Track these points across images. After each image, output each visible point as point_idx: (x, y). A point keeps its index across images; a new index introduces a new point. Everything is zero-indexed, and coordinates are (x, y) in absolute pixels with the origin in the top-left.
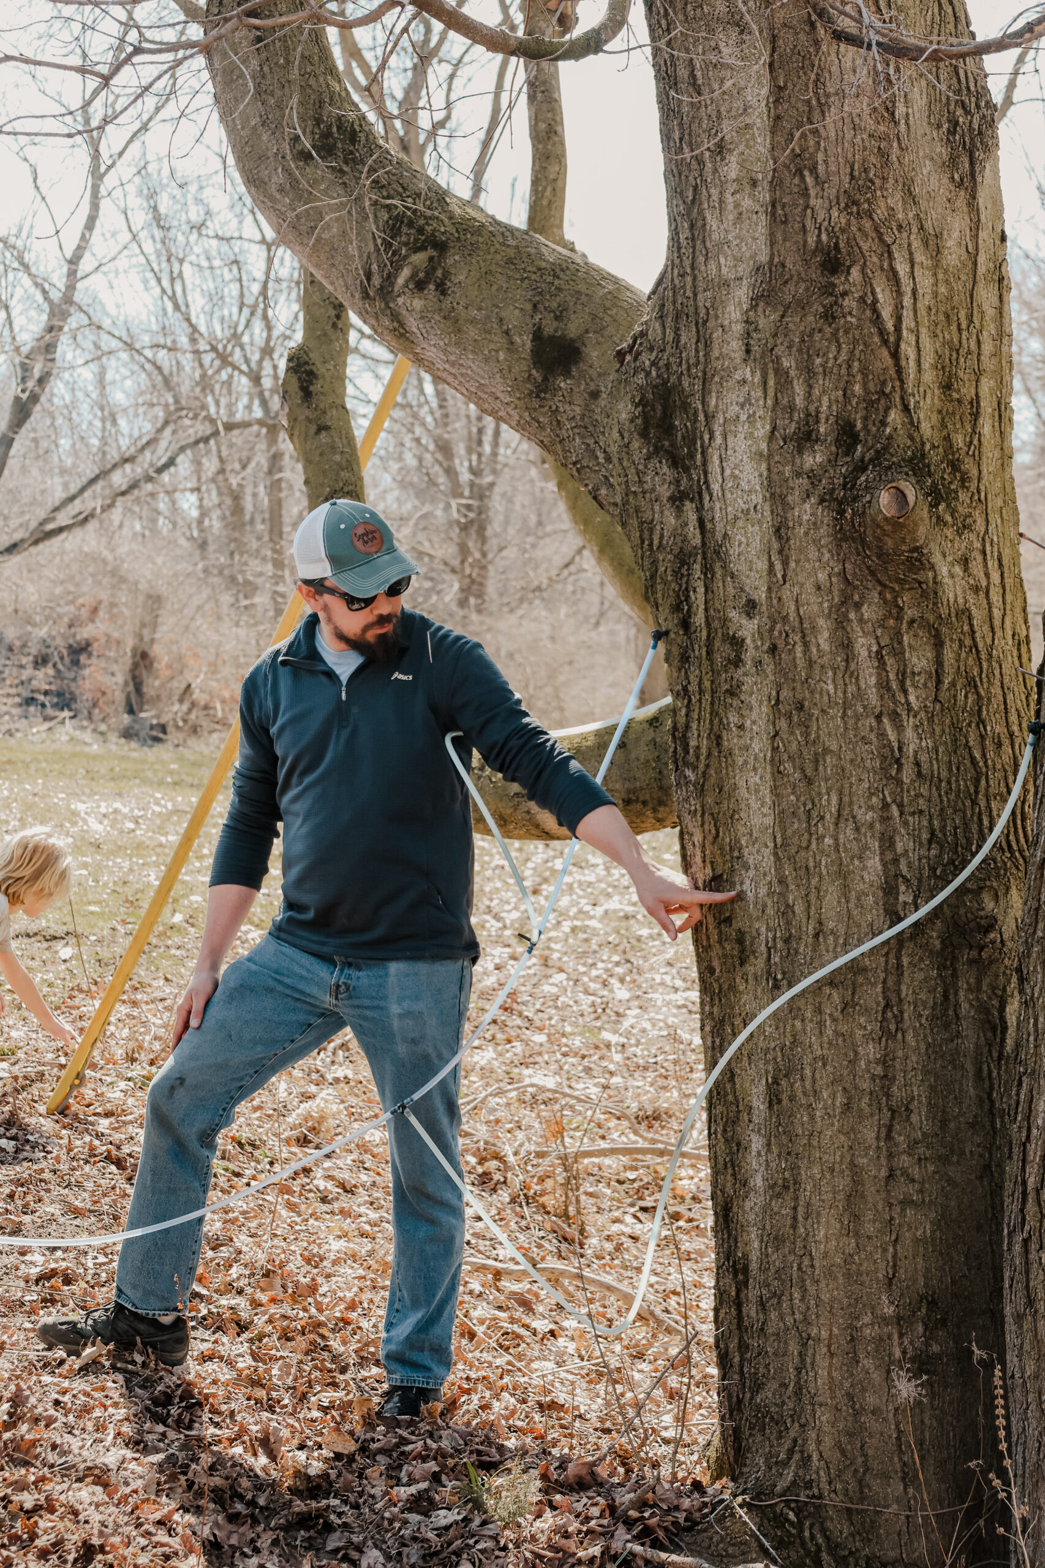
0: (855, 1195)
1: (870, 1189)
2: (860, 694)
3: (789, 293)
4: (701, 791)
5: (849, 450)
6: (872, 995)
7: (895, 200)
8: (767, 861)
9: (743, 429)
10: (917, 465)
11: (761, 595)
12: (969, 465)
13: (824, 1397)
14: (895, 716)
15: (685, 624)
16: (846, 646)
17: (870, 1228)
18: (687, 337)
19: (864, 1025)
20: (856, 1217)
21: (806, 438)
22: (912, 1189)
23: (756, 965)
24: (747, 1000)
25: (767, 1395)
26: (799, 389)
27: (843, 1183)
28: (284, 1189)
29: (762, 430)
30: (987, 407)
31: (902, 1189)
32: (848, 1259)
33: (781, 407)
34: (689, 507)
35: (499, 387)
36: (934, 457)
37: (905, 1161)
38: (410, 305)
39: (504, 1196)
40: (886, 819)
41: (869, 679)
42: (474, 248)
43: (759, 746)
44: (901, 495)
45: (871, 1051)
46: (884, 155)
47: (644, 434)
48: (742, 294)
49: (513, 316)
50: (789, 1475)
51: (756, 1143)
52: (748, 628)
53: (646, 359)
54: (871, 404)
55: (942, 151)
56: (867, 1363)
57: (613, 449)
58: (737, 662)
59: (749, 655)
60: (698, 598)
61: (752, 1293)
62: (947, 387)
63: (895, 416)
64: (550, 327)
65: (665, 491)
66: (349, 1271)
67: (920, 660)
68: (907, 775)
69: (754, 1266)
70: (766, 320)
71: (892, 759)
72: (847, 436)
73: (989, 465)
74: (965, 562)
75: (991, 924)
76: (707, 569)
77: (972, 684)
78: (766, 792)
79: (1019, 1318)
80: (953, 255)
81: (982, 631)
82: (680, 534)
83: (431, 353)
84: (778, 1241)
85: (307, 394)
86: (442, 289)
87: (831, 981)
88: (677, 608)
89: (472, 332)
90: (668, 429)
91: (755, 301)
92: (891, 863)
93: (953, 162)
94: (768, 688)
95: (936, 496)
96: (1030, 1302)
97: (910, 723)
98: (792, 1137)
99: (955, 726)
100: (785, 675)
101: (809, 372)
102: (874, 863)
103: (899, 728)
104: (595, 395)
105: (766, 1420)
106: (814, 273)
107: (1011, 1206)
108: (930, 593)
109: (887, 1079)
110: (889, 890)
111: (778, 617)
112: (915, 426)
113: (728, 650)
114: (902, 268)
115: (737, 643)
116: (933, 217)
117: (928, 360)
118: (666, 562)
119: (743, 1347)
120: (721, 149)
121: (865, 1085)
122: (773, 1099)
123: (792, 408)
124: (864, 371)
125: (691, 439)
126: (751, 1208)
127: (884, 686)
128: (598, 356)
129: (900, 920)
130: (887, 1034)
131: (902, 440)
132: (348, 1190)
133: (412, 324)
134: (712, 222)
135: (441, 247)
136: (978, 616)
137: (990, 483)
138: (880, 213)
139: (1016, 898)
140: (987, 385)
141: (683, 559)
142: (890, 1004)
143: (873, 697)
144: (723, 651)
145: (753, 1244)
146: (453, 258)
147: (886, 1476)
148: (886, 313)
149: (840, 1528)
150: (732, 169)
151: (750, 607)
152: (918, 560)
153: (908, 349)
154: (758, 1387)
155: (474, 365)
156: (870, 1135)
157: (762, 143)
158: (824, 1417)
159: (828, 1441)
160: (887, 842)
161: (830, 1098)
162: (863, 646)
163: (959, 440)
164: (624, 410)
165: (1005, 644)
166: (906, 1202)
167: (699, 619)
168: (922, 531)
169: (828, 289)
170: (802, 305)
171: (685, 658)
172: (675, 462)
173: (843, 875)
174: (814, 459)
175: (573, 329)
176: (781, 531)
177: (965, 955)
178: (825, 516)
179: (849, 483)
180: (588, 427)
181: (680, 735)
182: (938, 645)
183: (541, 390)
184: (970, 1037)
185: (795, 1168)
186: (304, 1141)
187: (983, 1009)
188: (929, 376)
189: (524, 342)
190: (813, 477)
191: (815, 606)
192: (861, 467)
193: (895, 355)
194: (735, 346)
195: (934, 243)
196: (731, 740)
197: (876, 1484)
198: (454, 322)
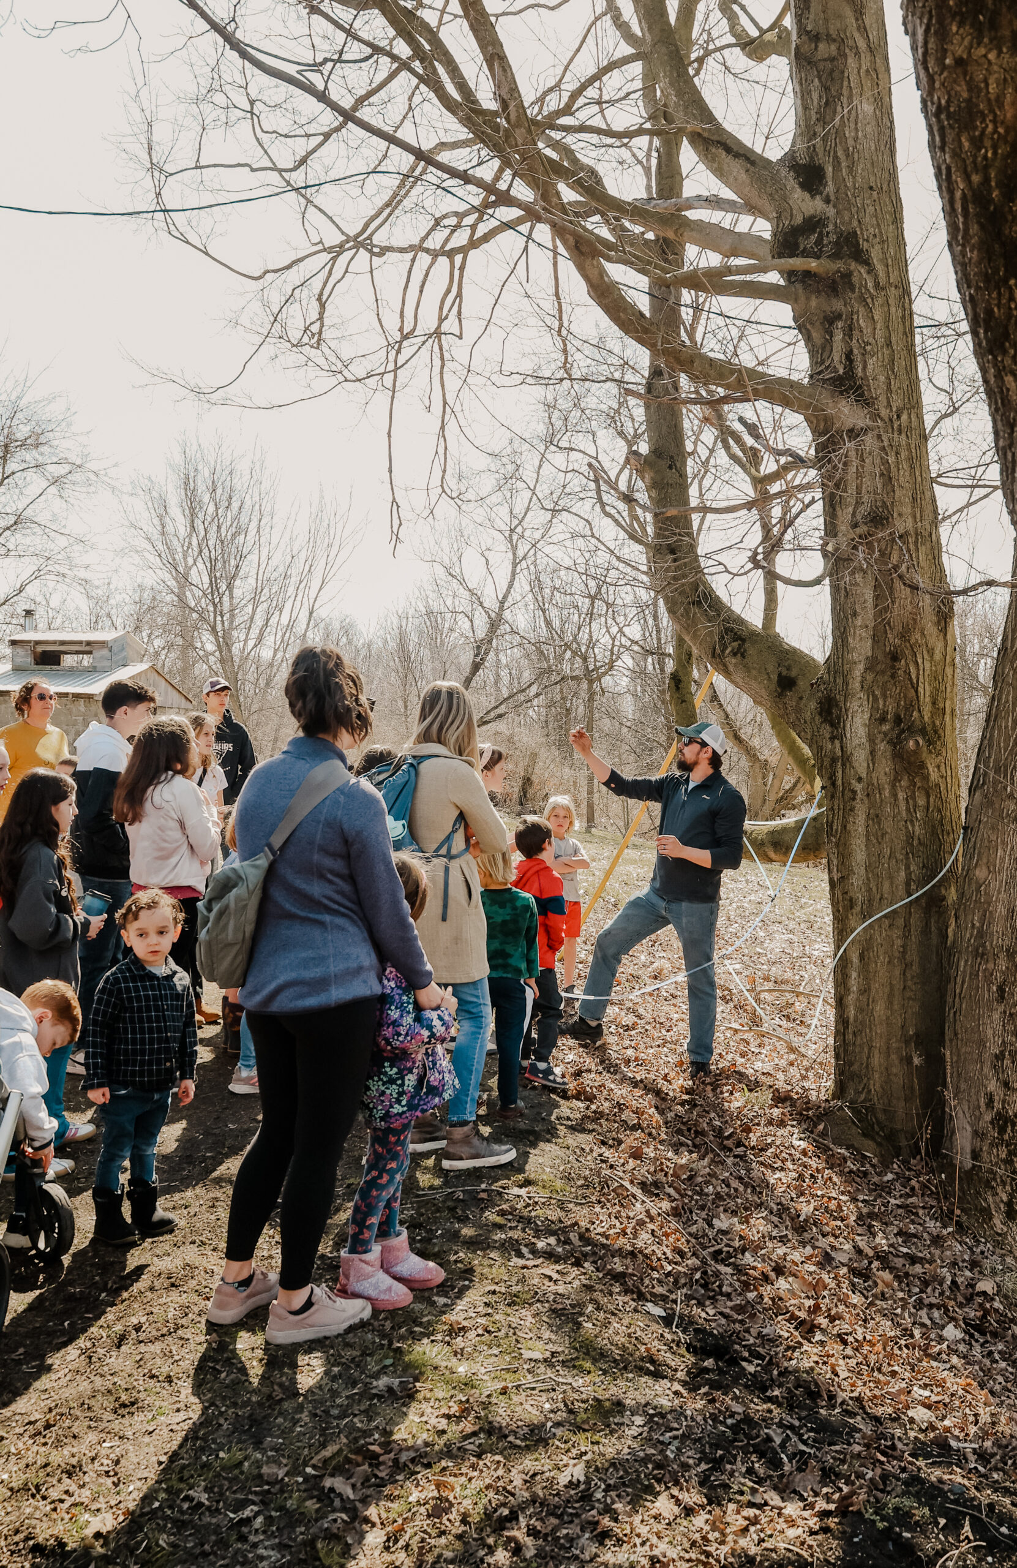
0: (891, 995)
1: (897, 993)
2: (899, 813)
3: (879, 667)
4: (837, 845)
5: (899, 725)
6: (900, 922)
7: (918, 636)
8: (863, 871)
9: (859, 715)
10: (923, 732)
11: (864, 775)
12: (941, 732)
13: (877, 1068)
14: (912, 822)
15: (834, 784)
16: (895, 795)
17: (896, 1007)
18: (839, 681)
19: (896, 933)
20: (891, 1003)
21: (883, 720)
22: (911, 994)
23: (858, 909)
24: (852, 922)
25: (855, 1067)
26: (881, 702)
27: (887, 990)
28: (651, 994)
29: (867, 716)
30: (948, 711)
31: (908, 994)
32: (888, 1018)
33: (874, 708)
34: (837, 742)
35: (763, 693)
36: (929, 728)
37: (909, 983)
38: (731, 661)
39: (732, 1004)
40: (907, 858)
41: (903, 808)
42: (756, 642)
43: (861, 829)
44: (917, 742)
45: (899, 942)
46: (915, 620)
47: (820, 714)
48: (861, 667)
49: (771, 668)
50: (863, 1097)
51: (854, 975)
52: (858, 787)
53: (822, 687)
54: (907, 709)
55: (935, 619)
56: (894, 1057)
57: (808, 719)
58: (854, 799)
59: (859, 796)
60: (839, 774)
61: (850, 1030)
62: (934, 703)
63: (915, 713)
64: (784, 673)
65: (828, 736)
66: (680, 1024)
67: (921, 802)
68: (915, 843)
69: (851, 1020)
70: (870, 677)
71: (910, 837)
72: (898, 720)
73: (948, 732)
74: (938, 767)
75: (944, 899)
76: (843, 765)
77: (939, 811)
78: (863, 847)
79: (951, 1040)
80: (938, 656)
81: (944, 792)
82: (833, 751)
83: (738, 679)
84: (862, 1010)
85: (678, 688)
86: (743, 656)
87: (885, 916)
88: (830, 778)
89: (754, 672)
90: (830, 713)
91: (866, 669)
92: (909, 874)
93: (938, 623)
94: (865, 809)
95: (930, 743)
96: (956, 1034)
97: (917, 824)
98: (868, 972)
99: (933, 826)
100: (872, 805)
101: (885, 697)
102: (903, 874)
103: (913, 826)
104: (801, 698)
105: (853, 1076)
106: (888, 661)
107: (950, 999)
108: (926, 778)
109: (904, 953)
110: (908, 884)
111: (870, 784)
112: (922, 717)
113: (850, 794)
114: (920, 661)
115: (854, 792)
116: (931, 641)
117: (928, 693)
118: (827, 761)
119: (846, 1051)
120: (855, 614)
121: (896, 954)
122: (862, 957)
123: (878, 709)
124: (905, 697)
125: (839, 717)
126: (851, 999)
127: (908, 810)
128: (802, 684)
129: (910, 895)
130: (906, 936)
131: (918, 723)
132: (675, 997)
133: (731, 668)
134: (851, 640)
135: (743, 640)
136: (943, 786)
137: (948, 739)
138: (913, 641)
139: (953, 890)
140: (948, 703)
141: (834, 760)
142: (907, 925)
143: (904, 814)
144: (848, 794)
145: (851, 1012)
146: (747, 645)
147: (898, 1099)
148: (914, 676)
149: (881, 1116)
150: (859, 622)
151: (860, 780)
152: (922, 766)
153: (921, 690)
154: (851, 1064)
155: (755, 685)
156: (897, 972)
157: (871, 613)
158: (876, 1076)
159: (878, 1085)
160: (907, 867)
161: (883, 959)
162: (901, 795)
163: (938, 723)
164: (813, 705)
165: (952, 797)
166: (909, 998)
167: (839, 782)
168: (924, 755)
169: (893, 667)
170: (883, 672)
171: (833, 797)
172: (832, 725)
173: (891, 878)
174: (886, 727)
175: (794, 673)
176: (872, 753)
177: (934, 909)
178: (889, 748)
179: (899, 736)
180: (798, 710)
181: (830, 825)
182: (928, 797)
183: (781, 695)
184: (935, 940)
185: (869, 984)
186: (656, 978)
187: (940, 930)
188: (928, 699)
189: (774, 677)
190: (885, 734)
191: (884, 780)
192: (903, 731)
193: (917, 692)
194: (857, 685)
195: (931, 652)
196: (850, 827)
197: (895, 1102)
198: (747, 668)
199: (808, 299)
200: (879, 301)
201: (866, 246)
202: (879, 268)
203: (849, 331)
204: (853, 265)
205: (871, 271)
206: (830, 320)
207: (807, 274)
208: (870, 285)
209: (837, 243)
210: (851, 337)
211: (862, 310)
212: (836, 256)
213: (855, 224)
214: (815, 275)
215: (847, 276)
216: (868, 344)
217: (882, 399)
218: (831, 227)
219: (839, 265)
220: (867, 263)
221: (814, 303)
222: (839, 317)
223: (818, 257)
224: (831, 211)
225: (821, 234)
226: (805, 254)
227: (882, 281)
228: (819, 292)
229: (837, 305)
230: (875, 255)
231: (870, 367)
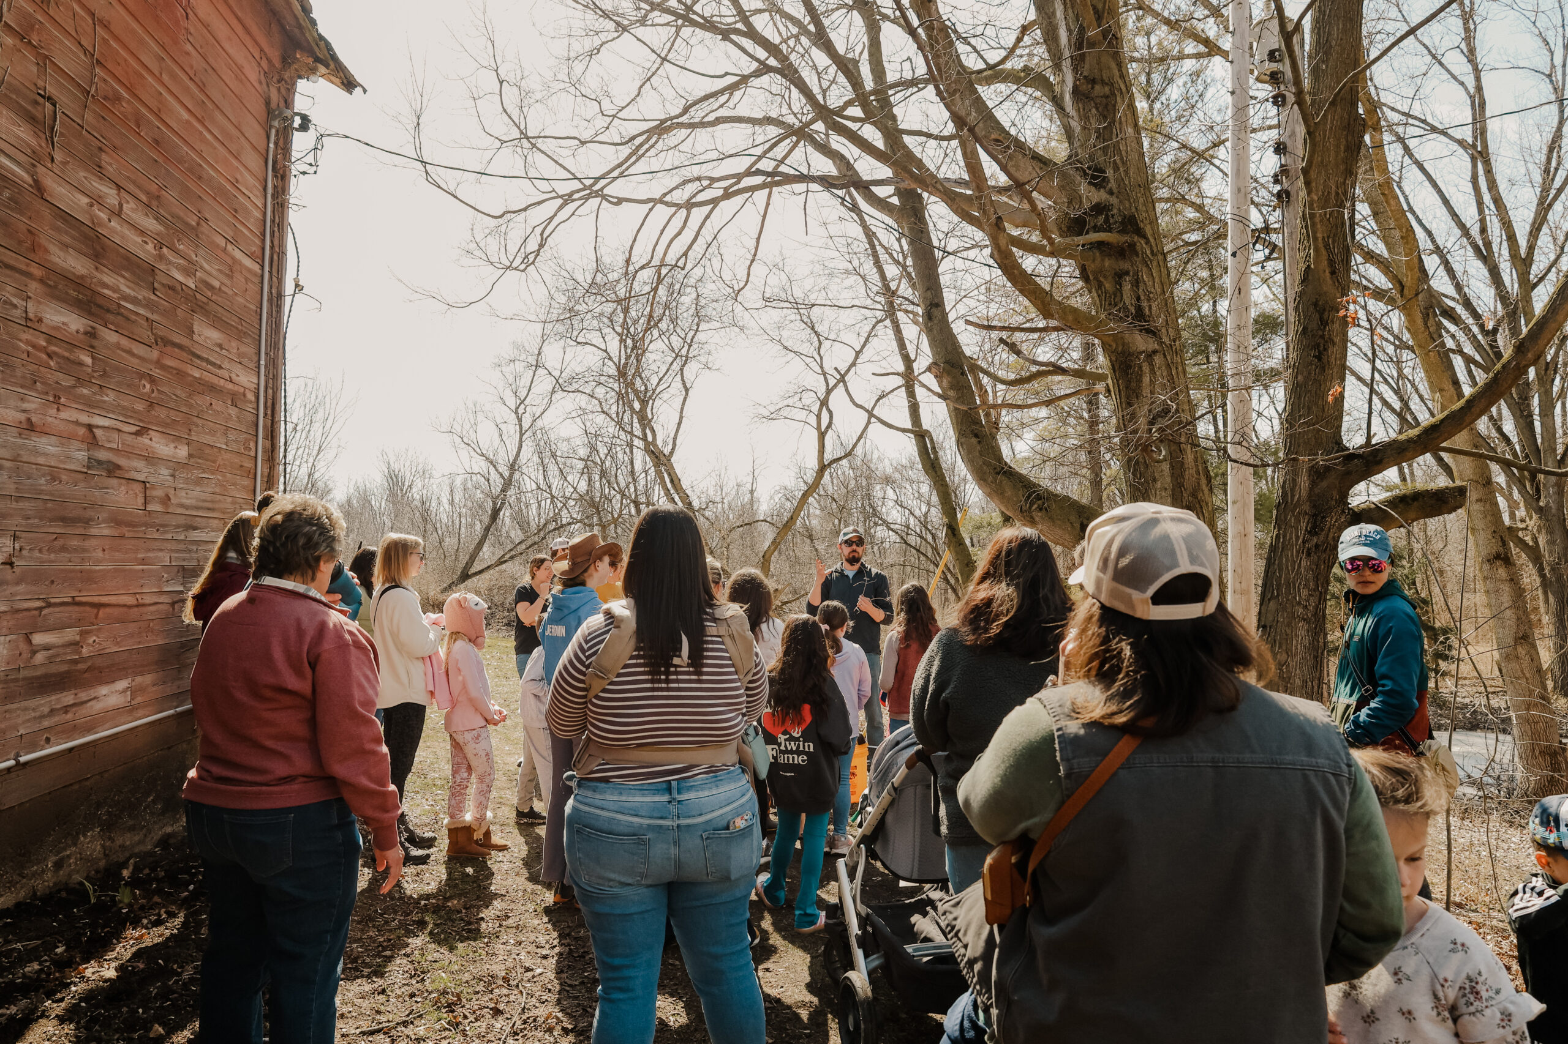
35: (1068, 537)
38: (1037, 516)
42: (1057, 501)
49: (1073, 519)
86: (1048, 511)
120: (1155, 480)
133: (1037, 519)
135: (1045, 500)
150: (1159, 485)
157: (1168, 479)
189: (1077, 525)
198: (1051, 519)
199: (1103, 260)
200: (1155, 263)
201: (1142, 225)
202: (1152, 240)
203: (1136, 283)
204: (1136, 239)
205: (1148, 242)
206: (1119, 276)
207: (1100, 244)
208: (1148, 252)
209: (1122, 223)
210: (1138, 287)
211: (1144, 269)
212: (1122, 232)
213: (1133, 210)
214: (1108, 244)
215: (1132, 246)
216: (1150, 292)
217: (1164, 330)
218: (1115, 211)
219: (1126, 238)
220: (1144, 237)
221: (1107, 263)
222: (1127, 273)
223: (1110, 231)
224: (1114, 200)
225: (1107, 216)
226: (1096, 229)
227: (1155, 250)
228: (1110, 255)
229: (1125, 265)
230: (1148, 231)
231: (1154, 308)
